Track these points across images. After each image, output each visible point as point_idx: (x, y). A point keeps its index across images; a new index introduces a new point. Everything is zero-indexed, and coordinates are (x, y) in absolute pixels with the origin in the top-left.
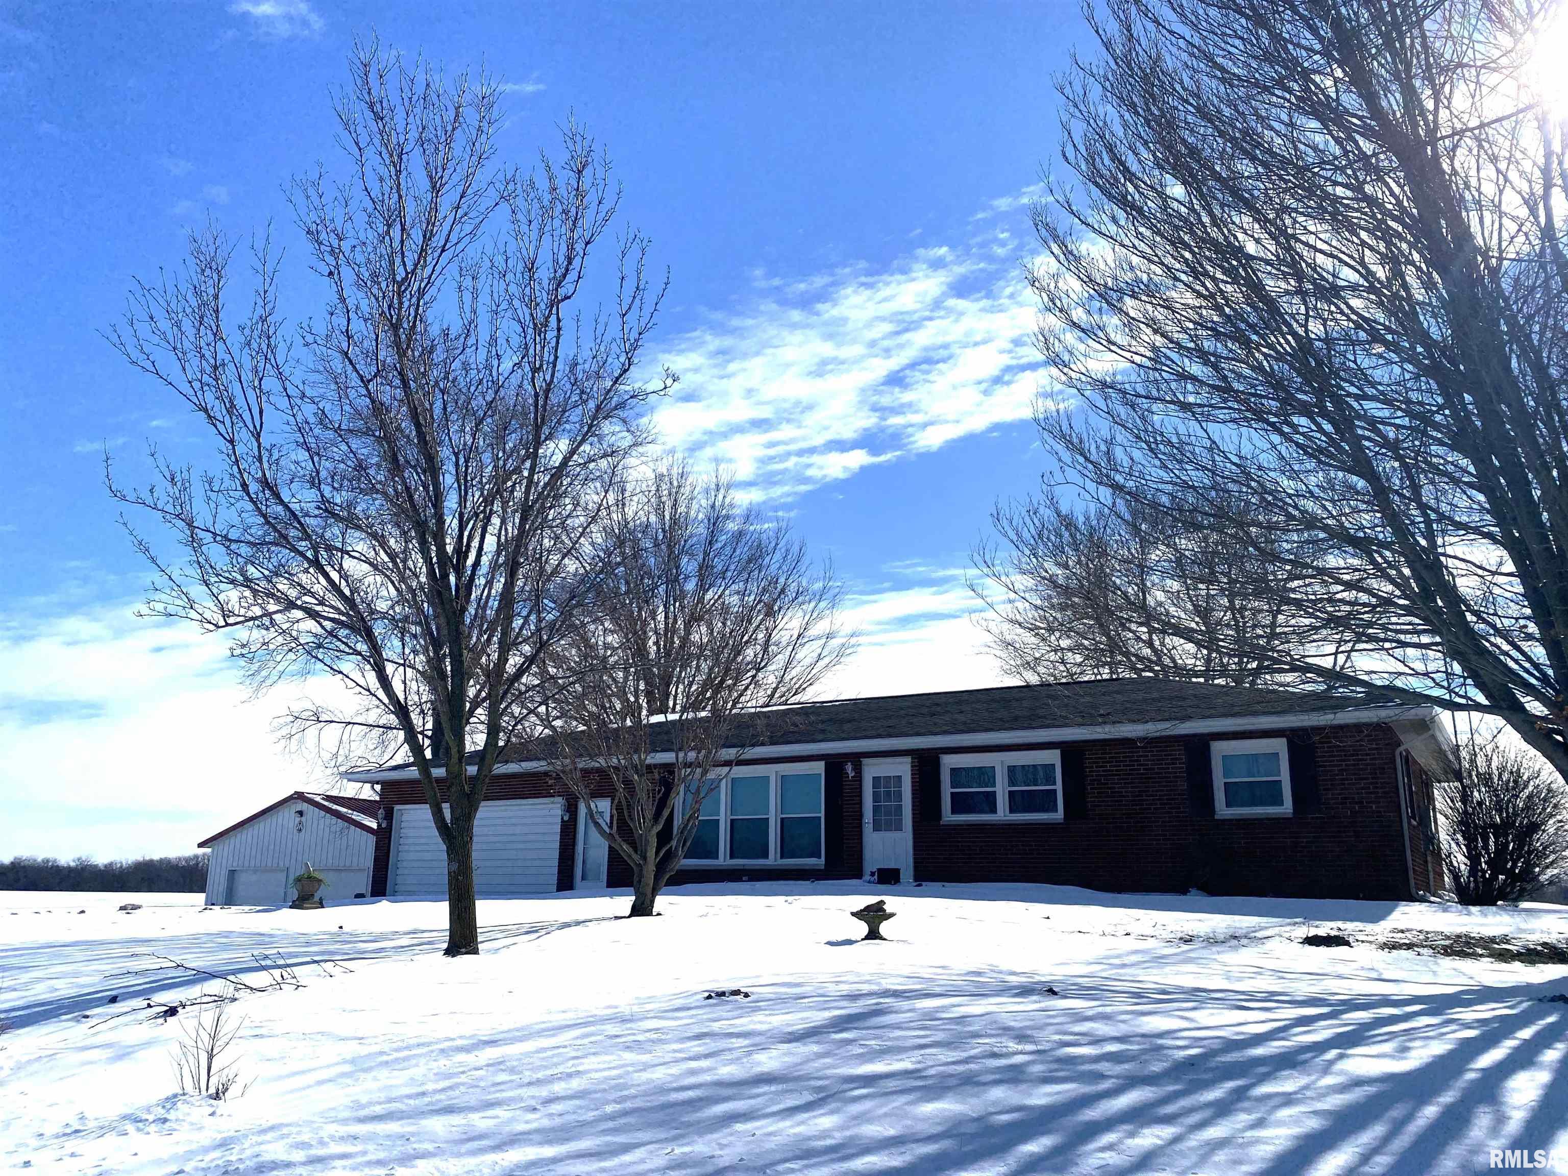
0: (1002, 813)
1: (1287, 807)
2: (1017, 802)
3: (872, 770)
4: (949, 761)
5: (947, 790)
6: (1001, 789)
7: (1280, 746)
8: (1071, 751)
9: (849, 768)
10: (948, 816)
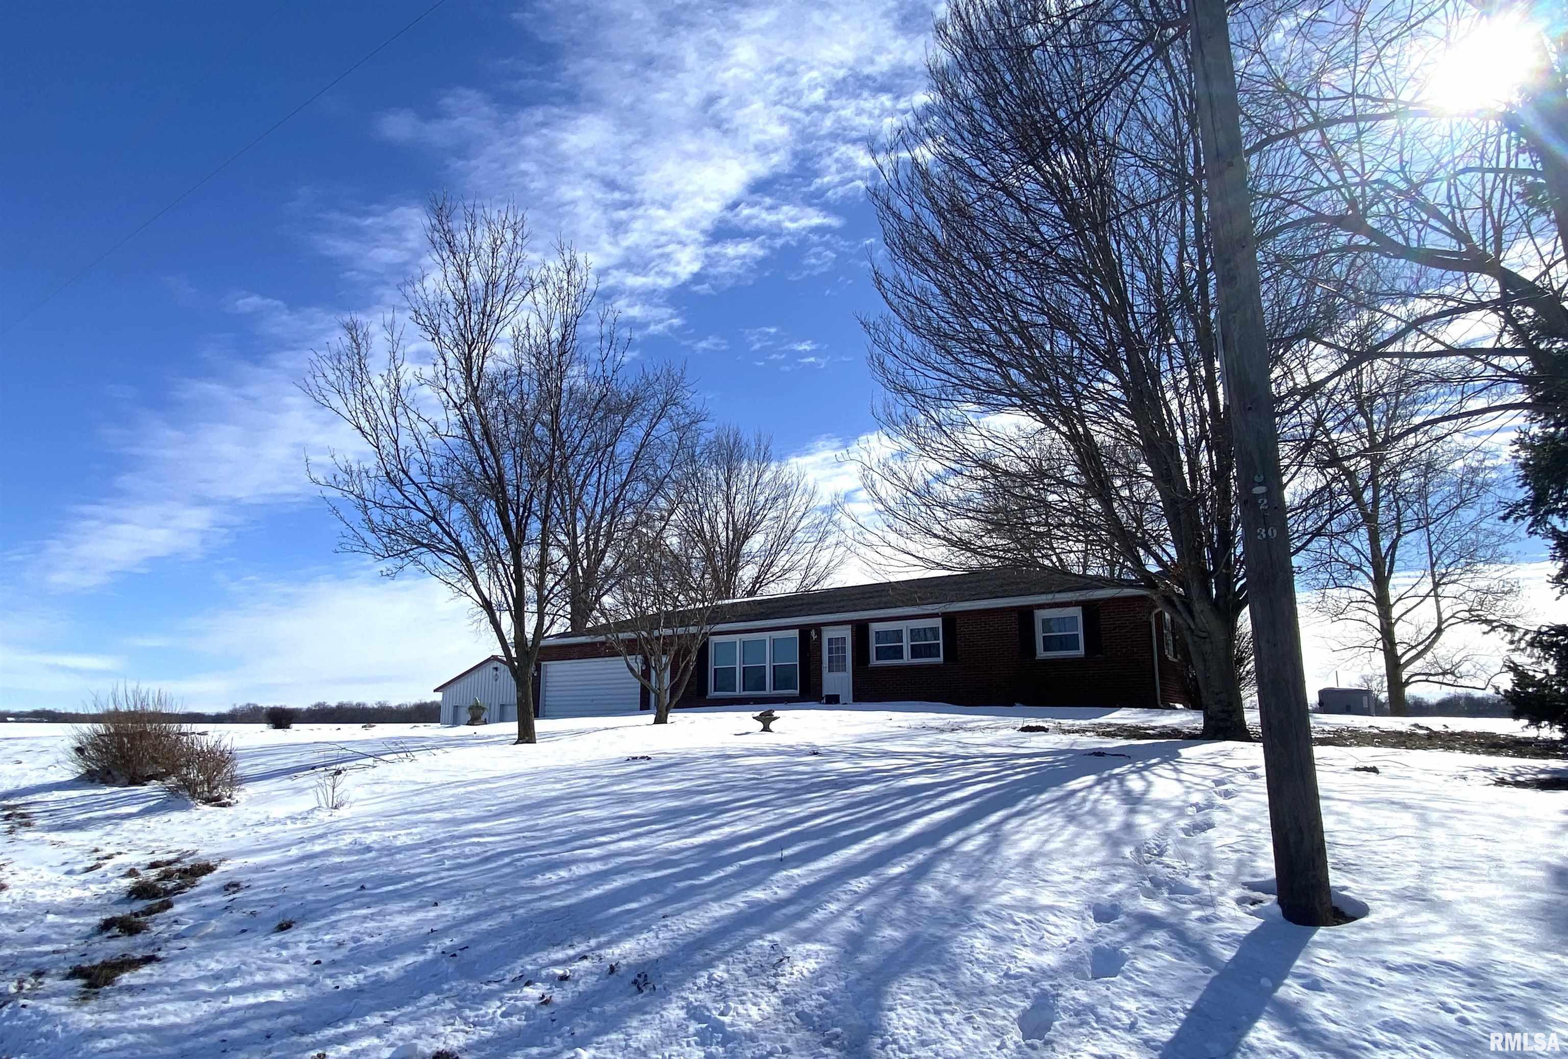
0: (907, 659)
1: (1081, 652)
2: (916, 652)
3: (828, 634)
4: (875, 627)
5: (873, 645)
6: (906, 644)
7: (1077, 612)
8: (949, 620)
9: (813, 633)
10: (874, 662)
